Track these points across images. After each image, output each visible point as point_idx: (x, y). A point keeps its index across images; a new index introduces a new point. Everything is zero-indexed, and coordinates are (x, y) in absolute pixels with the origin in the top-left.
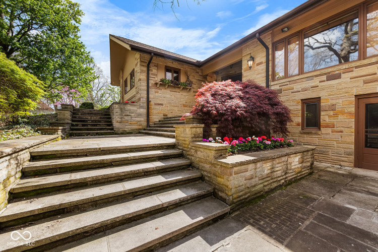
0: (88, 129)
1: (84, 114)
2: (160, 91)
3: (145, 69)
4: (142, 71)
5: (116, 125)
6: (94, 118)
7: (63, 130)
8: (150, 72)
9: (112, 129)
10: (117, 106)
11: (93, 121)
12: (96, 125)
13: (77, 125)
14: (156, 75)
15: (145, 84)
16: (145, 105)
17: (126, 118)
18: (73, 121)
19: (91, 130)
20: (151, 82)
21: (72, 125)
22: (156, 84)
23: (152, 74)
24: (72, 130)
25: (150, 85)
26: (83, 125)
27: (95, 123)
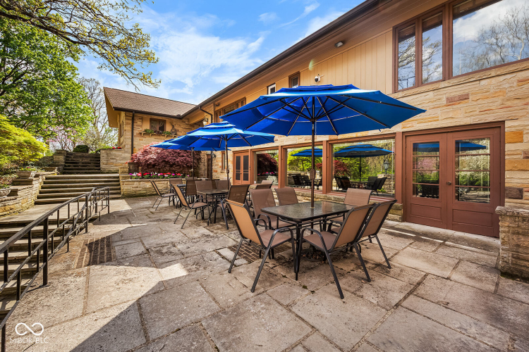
0: (78, 169)
1: (76, 157)
2: (144, 139)
3: (130, 122)
4: (127, 124)
5: (102, 166)
6: (85, 160)
7: (58, 170)
8: (135, 124)
9: (99, 169)
10: (103, 151)
11: (83, 163)
12: (86, 166)
13: (69, 166)
14: (141, 126)
15: (130, 133)
16: (130, 150)
17: (112, 161)
18: (66, 163)
19: (81, 169)
20: (136, 132)
21: (65, 166)
22: (141, 133)
23: (137, 126)
24: (65, 169)
25: (135, 134)
26: (74, 166)
27: (85, 165)
